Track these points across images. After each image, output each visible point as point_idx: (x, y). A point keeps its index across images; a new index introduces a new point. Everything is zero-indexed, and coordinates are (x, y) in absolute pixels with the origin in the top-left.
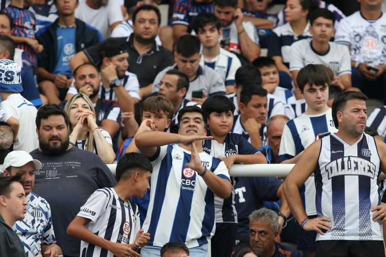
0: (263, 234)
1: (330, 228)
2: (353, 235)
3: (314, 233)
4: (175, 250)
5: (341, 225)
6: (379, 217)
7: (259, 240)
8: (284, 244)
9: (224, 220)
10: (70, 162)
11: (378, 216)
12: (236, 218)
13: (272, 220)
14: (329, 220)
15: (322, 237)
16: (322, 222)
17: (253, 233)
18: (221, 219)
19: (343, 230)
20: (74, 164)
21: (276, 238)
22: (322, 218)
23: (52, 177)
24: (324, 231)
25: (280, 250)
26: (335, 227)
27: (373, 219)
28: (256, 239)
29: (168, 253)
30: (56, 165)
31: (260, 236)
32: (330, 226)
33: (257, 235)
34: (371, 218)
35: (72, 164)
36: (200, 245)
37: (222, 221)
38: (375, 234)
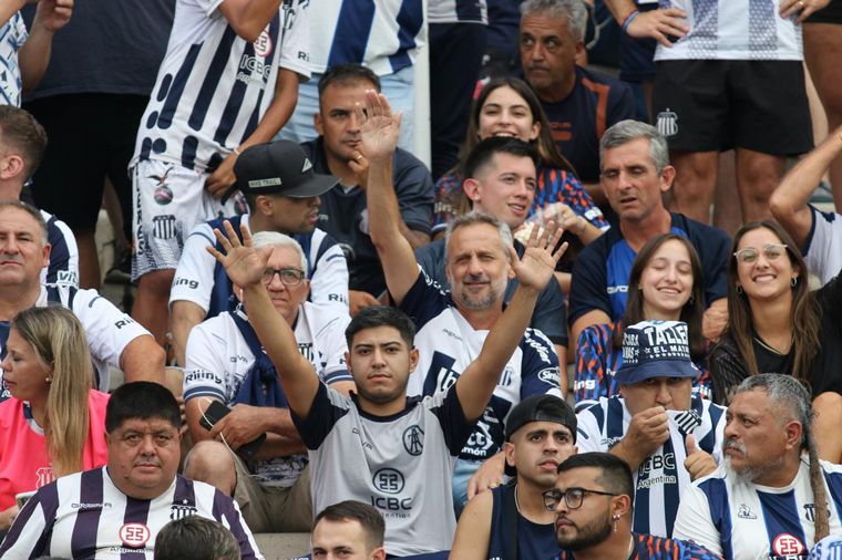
0: (551, 44)
1: (686, 32)
2: (735, 47)
3: (649, 44)
4: (350, 80)
5: (710, 25)
6: (793, 9)
7: (541, 58)
8: (593, 69)
9: (460, 17)
11: (790, 6)
12: (484, 12)
13: (572, 15)
14: (684, 14)
15: (666, 53)
16: (669, 19)
17: (530, 42)
18: (454, 13)
19: (712, 36)
21: (578, 56)
22: (667, 11)
24: (673, 39)
25: (586, 82)
26: (697, 30)
27: (782, 12)
28: (536, 55)
29: (335, 86)
31: (545, 49)
32: (686, 28)
33: (538, 45)
34: (777, 10)
36: (396, 71)
37: (454, 19)
38: (784, 46)
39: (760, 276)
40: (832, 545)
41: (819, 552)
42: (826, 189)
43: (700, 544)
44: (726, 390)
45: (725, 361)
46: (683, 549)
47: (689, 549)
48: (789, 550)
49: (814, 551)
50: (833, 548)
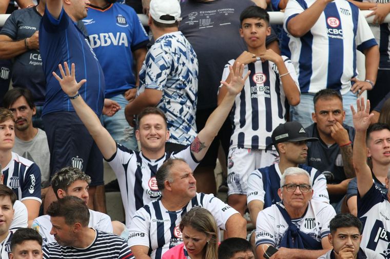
9: (380, 67)
10: (223, 10)
20: (227, 11)
23: (206, 26)
29: (321, 100)
30: (210, 13)
35: (223, 11)
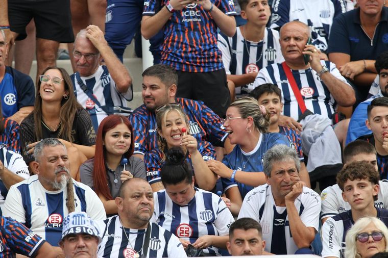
39: (47, 89)
40: (74, 216)
41: (68, 219)
42: (67, 53)
43: (14, 219)
44: (26, 143)
45: (26, 130)
46: (6, 220)
47: (8, 221)
48: (55, 221)
49: (66, 219)
50: (75, 218)
